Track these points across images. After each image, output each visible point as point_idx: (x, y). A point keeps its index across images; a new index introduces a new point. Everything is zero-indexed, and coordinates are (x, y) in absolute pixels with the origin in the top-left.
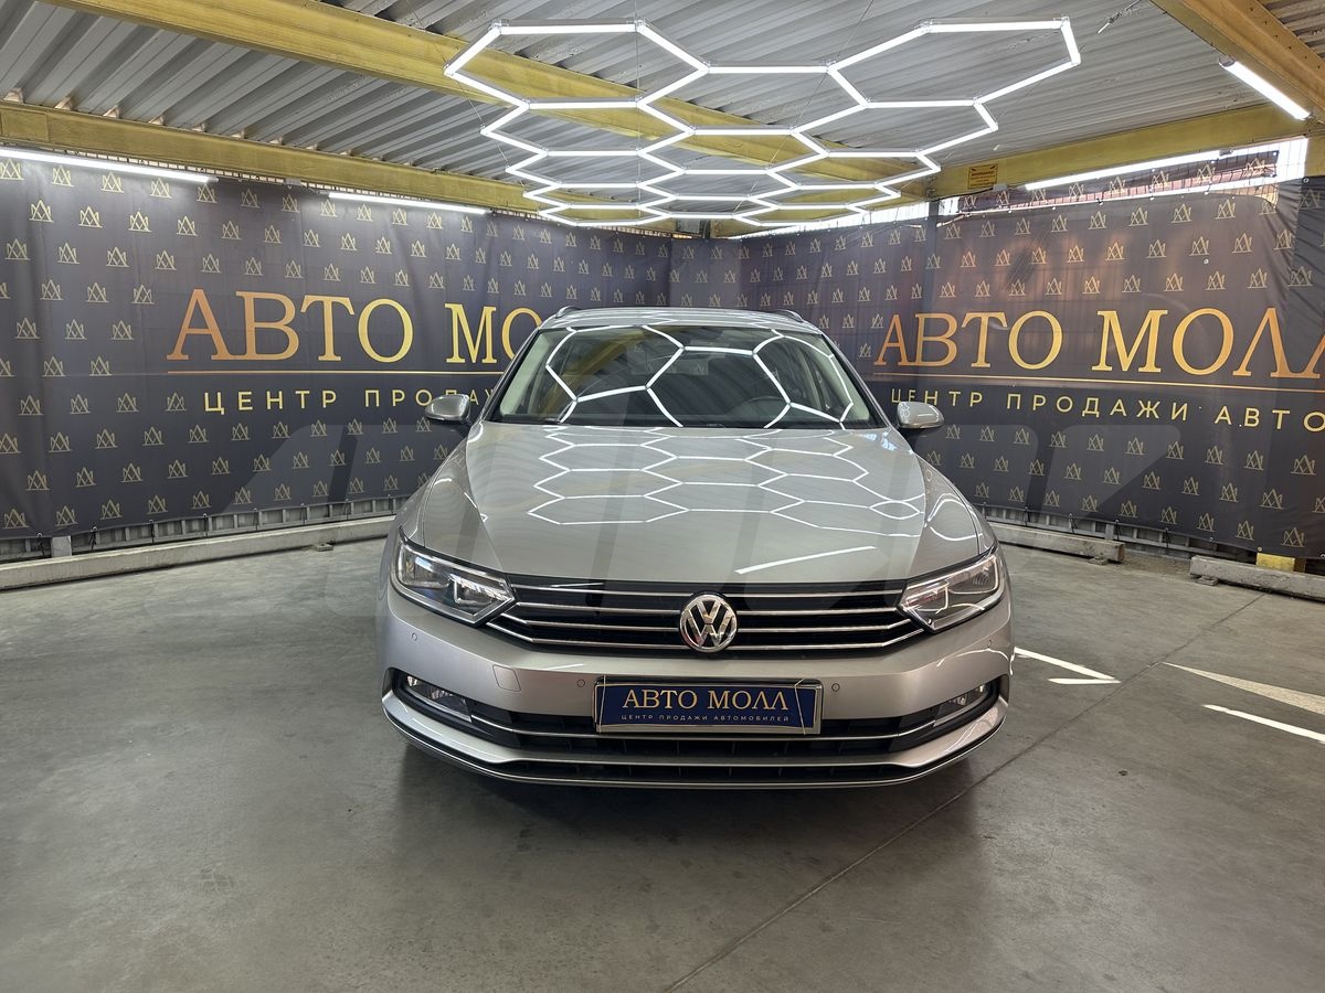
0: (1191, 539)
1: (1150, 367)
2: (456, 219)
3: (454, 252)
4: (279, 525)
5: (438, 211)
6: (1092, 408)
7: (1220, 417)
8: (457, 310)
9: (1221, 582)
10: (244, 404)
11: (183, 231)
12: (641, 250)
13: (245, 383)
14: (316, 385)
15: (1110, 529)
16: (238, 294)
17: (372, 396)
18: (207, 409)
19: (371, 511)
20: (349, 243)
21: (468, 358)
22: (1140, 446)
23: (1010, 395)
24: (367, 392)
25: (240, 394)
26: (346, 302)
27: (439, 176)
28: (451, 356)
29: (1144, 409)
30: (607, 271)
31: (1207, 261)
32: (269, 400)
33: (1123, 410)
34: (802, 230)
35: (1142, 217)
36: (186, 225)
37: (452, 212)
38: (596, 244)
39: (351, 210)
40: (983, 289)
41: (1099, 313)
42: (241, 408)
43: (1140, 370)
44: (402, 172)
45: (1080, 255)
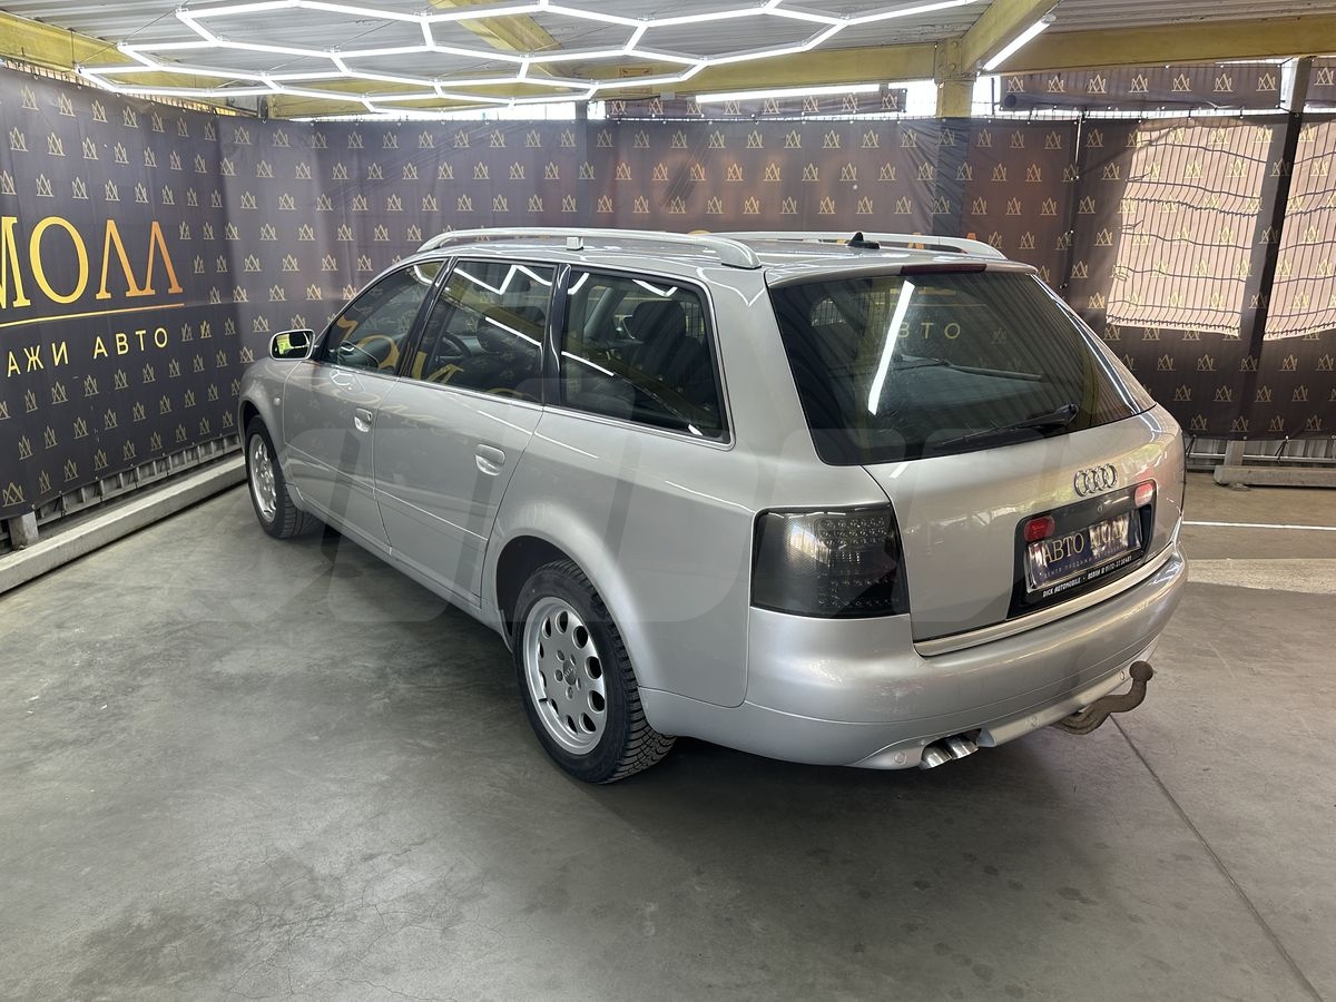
12: (183, 130)
30: (150, 159)
31: (855, 187)
34: (404, 119)
35: (795, 141)
38: (131, 121)
40: (641, 204)
45: (739, 175)
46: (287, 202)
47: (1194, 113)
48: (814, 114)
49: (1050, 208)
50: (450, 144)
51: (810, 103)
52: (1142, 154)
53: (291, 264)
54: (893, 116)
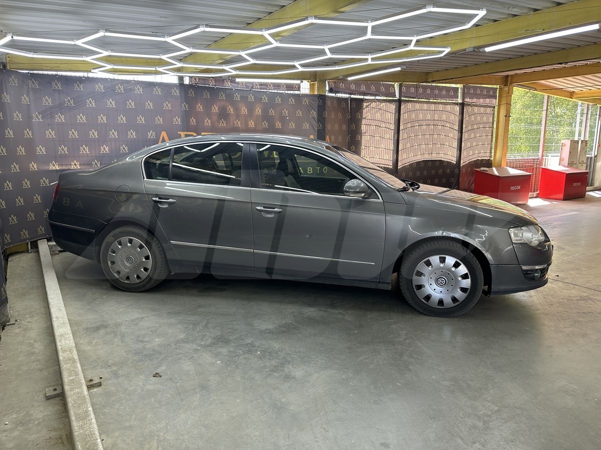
31: (288, 118)
35: (265, 99)
40: (208, 122)
45: (246, 111)
46: (18, 116)
47: (378, 98)
48: (272, 90)
49: (344, 127)
50: (114, 90)
51: (270, 85)
52: (365, 110)
53: (21, 151)
54: (297, 92)
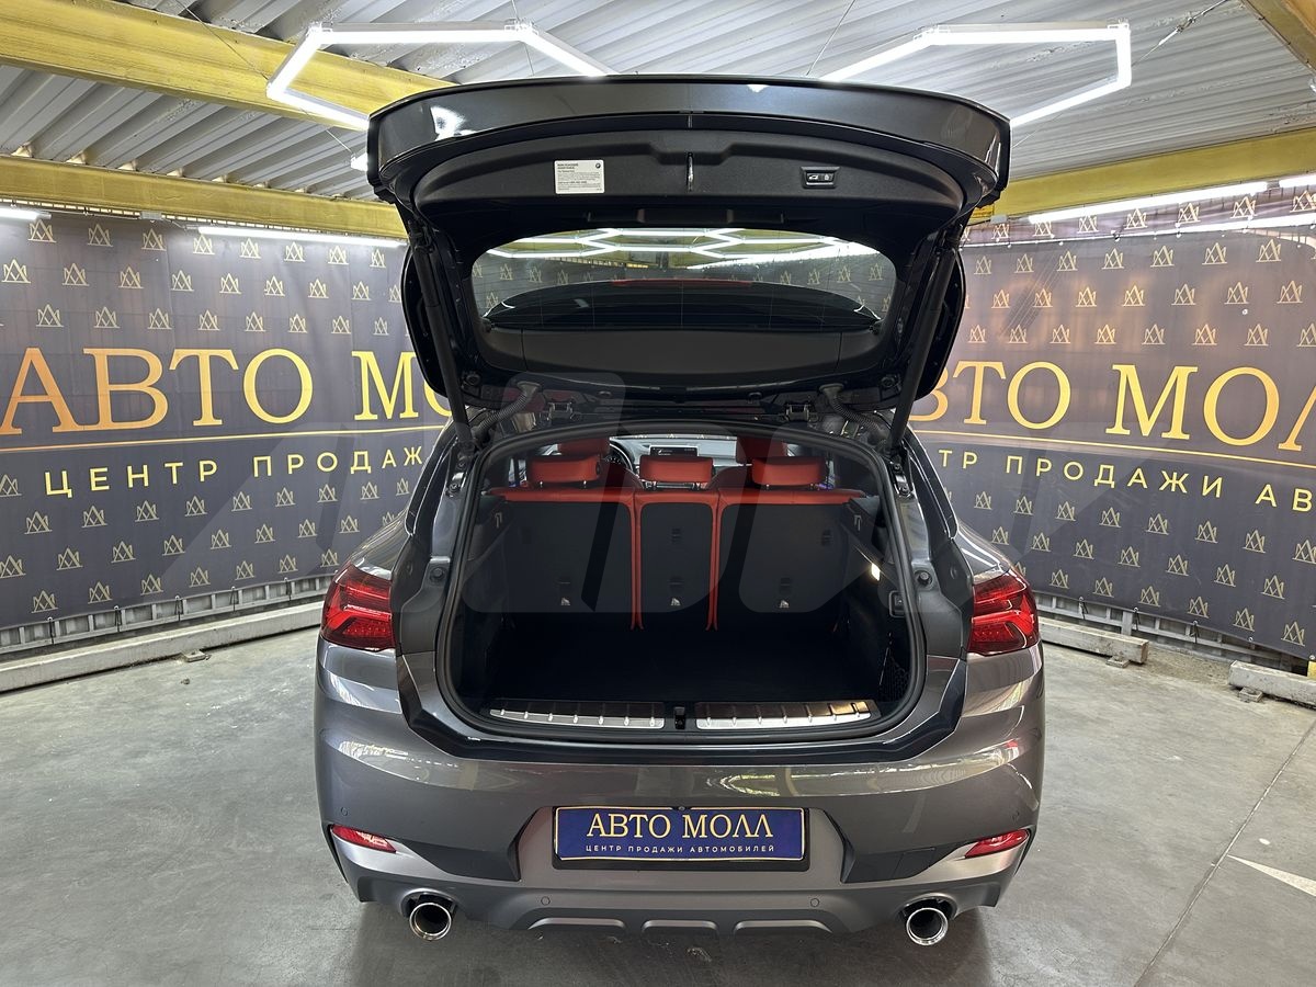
0: (1224, 636)
1: (1176, 432)
2: (365, 254)
3: (362, 292)
4: (147, 624)
5: (342, 246)
6: (1106, 477)
7: (1262, 497)
8: (367, 359)
9: (1266, 696)
10: (98, 484)
11: (10, 278)
13: (96, 458)
14: (191, 455)
15: (1127, 618)
16: (86, 351)
17: (262, 464)
18: (49, 492)
19: (264, 598)
20: (231, 285)
21: (382, 413)
22: (1164, 524)
23: (1010, 458)
24: (256, 459)
25: (93, 471)
26: (228, 355)
27: (341, 203)
28: (361, 412)
29: (1169, 481)
32: (131, 477)
33: (1143, 481)
34: (771, 260)
35: (1166, 257)
36: (14, 271)
37: (358, 246)
39: (231, 246)
40: (978, 334)
41: (1115, 367)
42: (94, 488)
43: (1164, 435)
44: (296, 201)
45: (1092, 299)
48: (1196, 224)
